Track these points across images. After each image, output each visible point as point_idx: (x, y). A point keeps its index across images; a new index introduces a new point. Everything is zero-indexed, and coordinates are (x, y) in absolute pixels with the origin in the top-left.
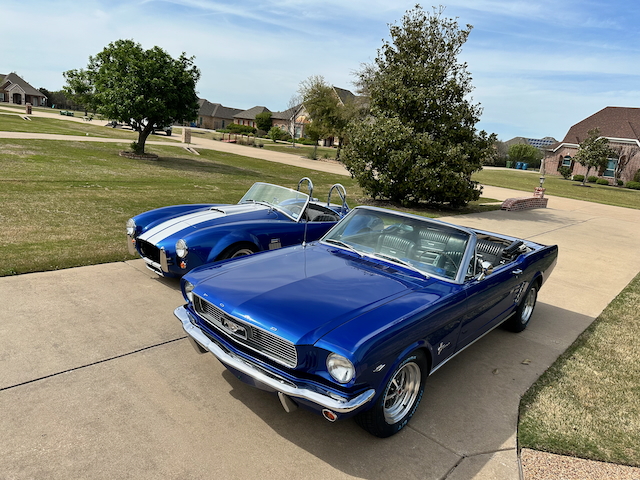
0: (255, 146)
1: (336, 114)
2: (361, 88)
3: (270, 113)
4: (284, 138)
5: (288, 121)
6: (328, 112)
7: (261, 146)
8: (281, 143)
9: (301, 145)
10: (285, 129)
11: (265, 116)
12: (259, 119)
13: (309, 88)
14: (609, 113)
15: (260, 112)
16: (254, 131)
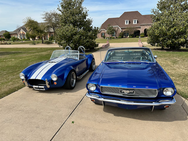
0: (8, 44)
1: (39, 29)
2: (45, 19)
3: (9, 32)
4: (17, 40)
5: (16, 34)
6: (36, 29)
7: (10, 44)
8: (16, 42)
9: (24, 41)
10: (16, 37)
11: (7, 33)
12: (5, 35)
13: (26, 21)
14: (109, 20)
15: (4, 33)
16: (4, 39)
